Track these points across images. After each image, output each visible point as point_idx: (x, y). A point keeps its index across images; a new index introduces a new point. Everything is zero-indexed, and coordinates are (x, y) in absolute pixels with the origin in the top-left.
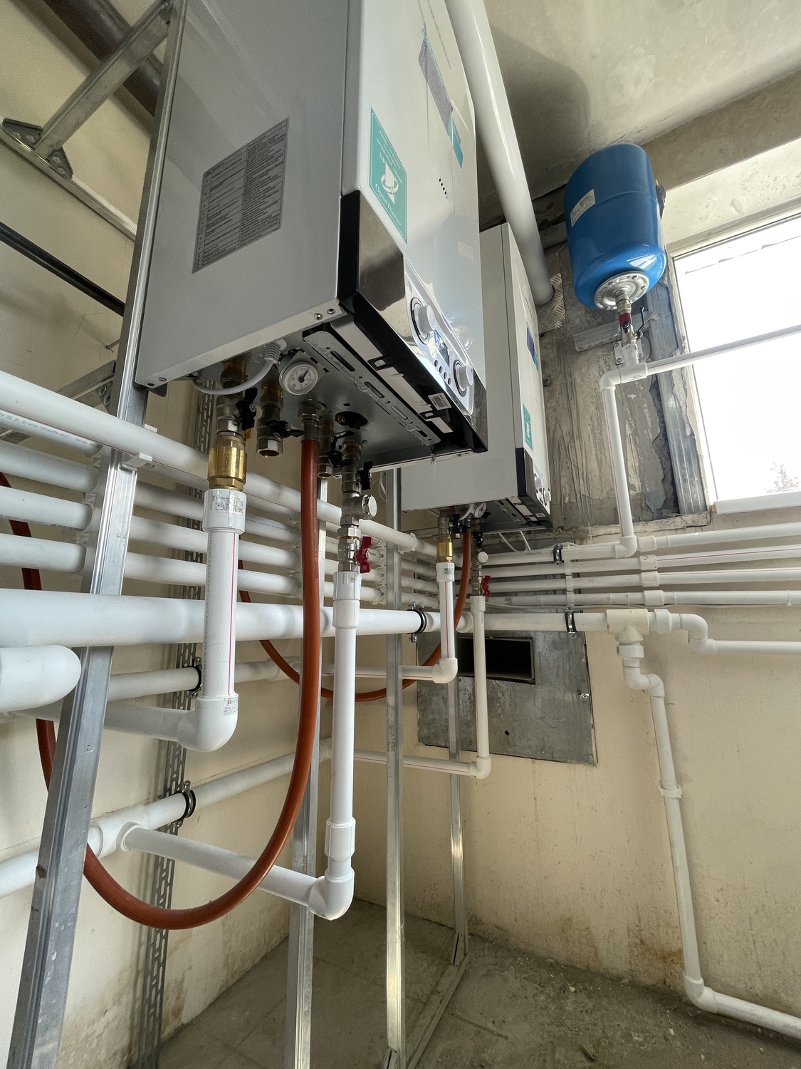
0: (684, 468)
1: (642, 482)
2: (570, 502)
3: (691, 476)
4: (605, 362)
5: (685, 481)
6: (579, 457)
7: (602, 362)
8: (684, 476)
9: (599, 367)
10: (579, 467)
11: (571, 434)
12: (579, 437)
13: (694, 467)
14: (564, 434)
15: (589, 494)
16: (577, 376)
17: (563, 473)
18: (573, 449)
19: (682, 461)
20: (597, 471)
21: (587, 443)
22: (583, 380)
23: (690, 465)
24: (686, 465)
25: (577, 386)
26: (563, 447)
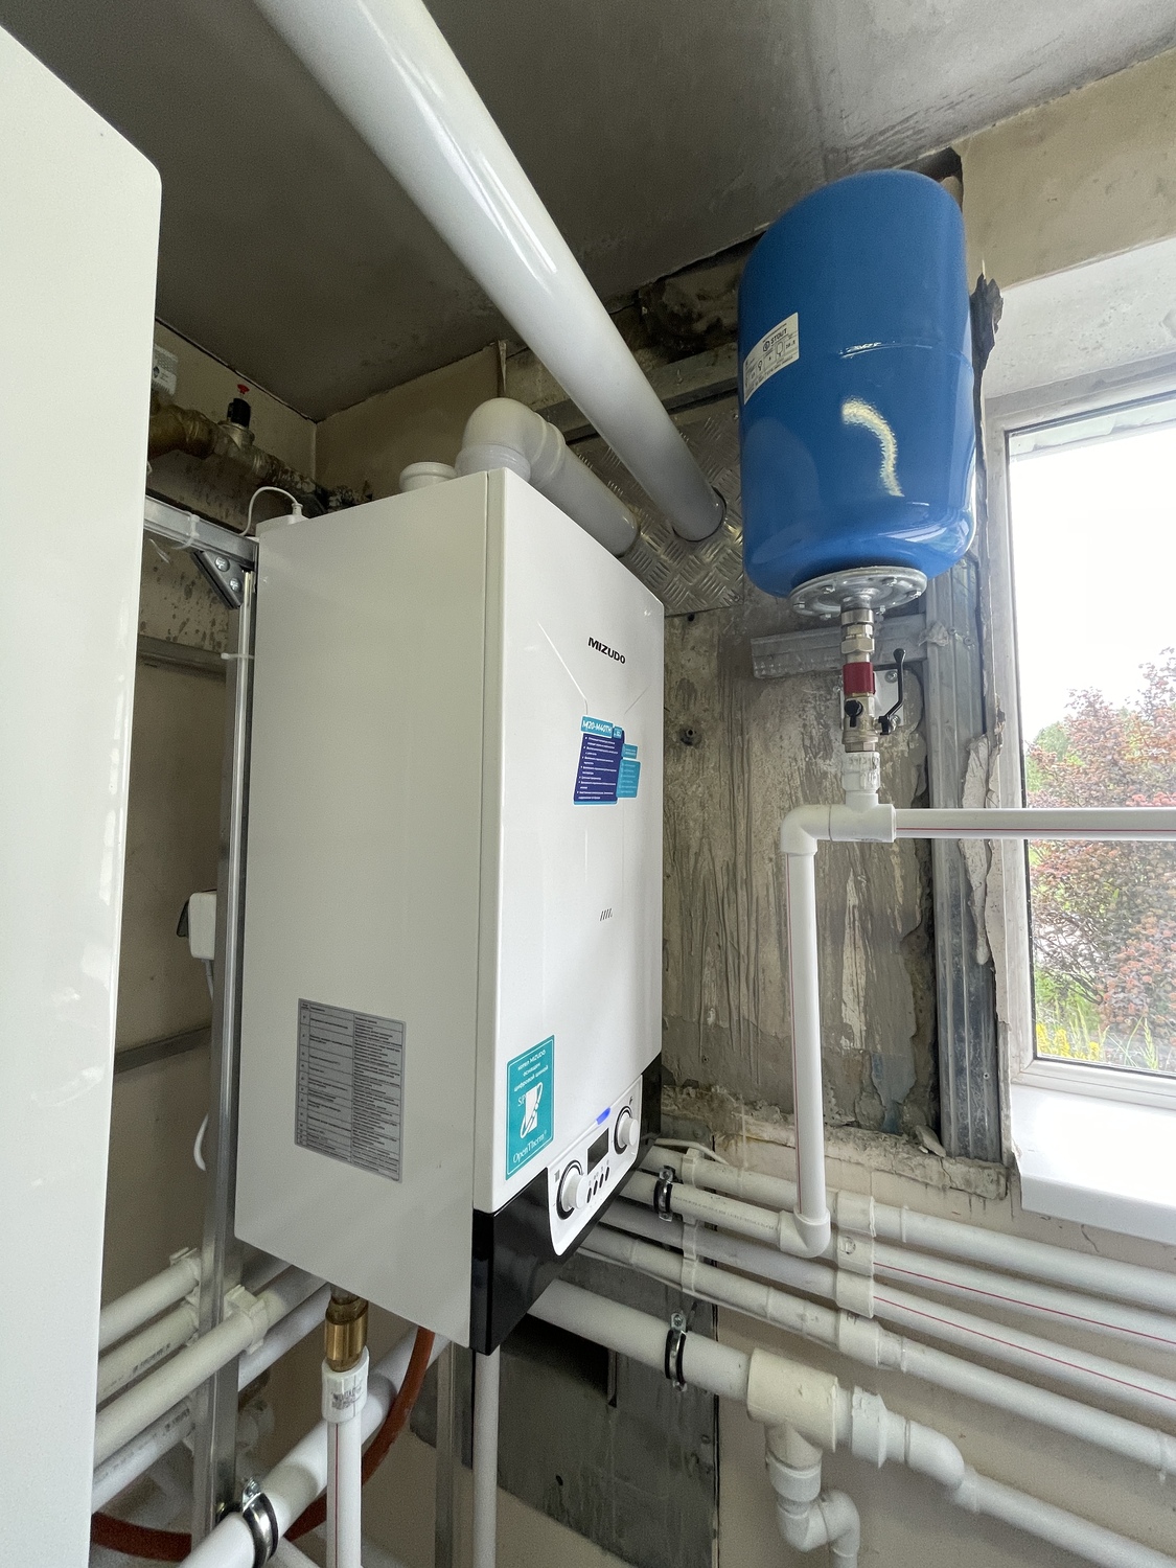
0: (961, 1040)
1: (869, 1025)
2: (716, 1025)
3: (976, 1062)
4: (819, 717)
5: (960, 1071)
6: (743, 929)
7: (811, 715)
8: (959, 1057)
9: (805, 726)
10: (742, 952)
11: (731, 870)
12: (748, 883)
13: (986, 1045)
14: (718, 868)
15: (757, 1018)
16: (754, 733)
17: (708, 958)
18: (733, 906)
19: (958, 1022)
20: (779, 971)
21: (762, 903)
22: (767, 749)
23: (977, 1035)
24: (966, 1033)
25: (754, 759)
26: (713, 898)
